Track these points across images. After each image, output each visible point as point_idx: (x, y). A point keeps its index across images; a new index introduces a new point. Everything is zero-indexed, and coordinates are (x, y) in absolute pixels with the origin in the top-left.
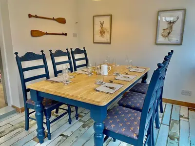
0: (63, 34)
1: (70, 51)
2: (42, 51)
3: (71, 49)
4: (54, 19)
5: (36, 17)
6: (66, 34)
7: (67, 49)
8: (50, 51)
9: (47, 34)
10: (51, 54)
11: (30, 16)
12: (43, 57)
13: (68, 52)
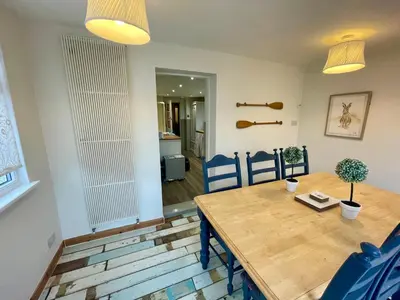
0: (277, 123)
1: (279, 152)
2: (236, 153)
3: (281, 149)
4: (267, 105)
5: (245, 105)
6: (281, 123)
7: (275, 150)
8: (248, 153)
9: (255, 124)
10: (248, 159)
11: (238, 105)
12: (236, 161)
13: (276, 154)
